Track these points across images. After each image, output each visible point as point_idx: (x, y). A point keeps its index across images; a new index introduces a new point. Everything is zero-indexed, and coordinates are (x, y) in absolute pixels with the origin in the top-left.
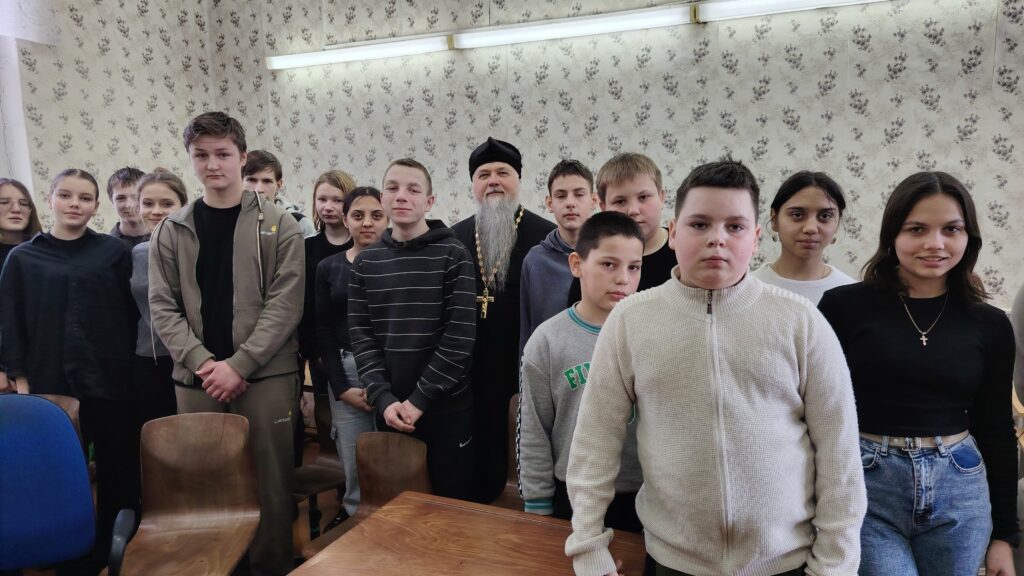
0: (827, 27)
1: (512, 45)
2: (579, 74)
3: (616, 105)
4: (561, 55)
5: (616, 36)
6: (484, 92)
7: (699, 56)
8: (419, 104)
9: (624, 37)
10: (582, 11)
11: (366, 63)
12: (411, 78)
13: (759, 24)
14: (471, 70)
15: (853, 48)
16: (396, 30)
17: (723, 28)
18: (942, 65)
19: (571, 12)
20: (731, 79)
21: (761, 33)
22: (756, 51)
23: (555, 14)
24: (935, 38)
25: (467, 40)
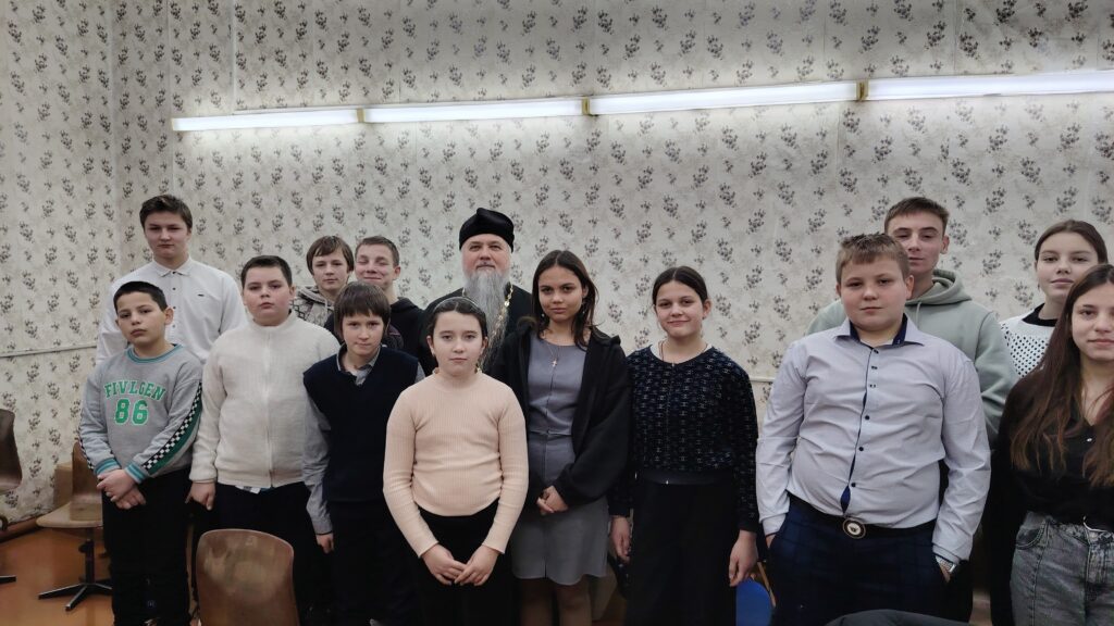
0: (701, 126)
1: (421, 122)
2: (483, 154)
3: (518, 185)
4: (467, 136)
5: (518, 121)
6: (393, 165)
7: (592, 145)
8: (329, 173)
9: (526, 123)
10: (487, 96)
11: (275, 130)
12: (321, 148)
13: (644, 120)
14: (381, 144)
15: (722, 146)
16: (307, 100)
17: (612, 121)
18: (796, 165)
19: (477, 96)
20: (619, 168)
21: (645, 128)
22: (640, 144)
23: (462, 97)
24: (790, 141)
25: (376, 115)
